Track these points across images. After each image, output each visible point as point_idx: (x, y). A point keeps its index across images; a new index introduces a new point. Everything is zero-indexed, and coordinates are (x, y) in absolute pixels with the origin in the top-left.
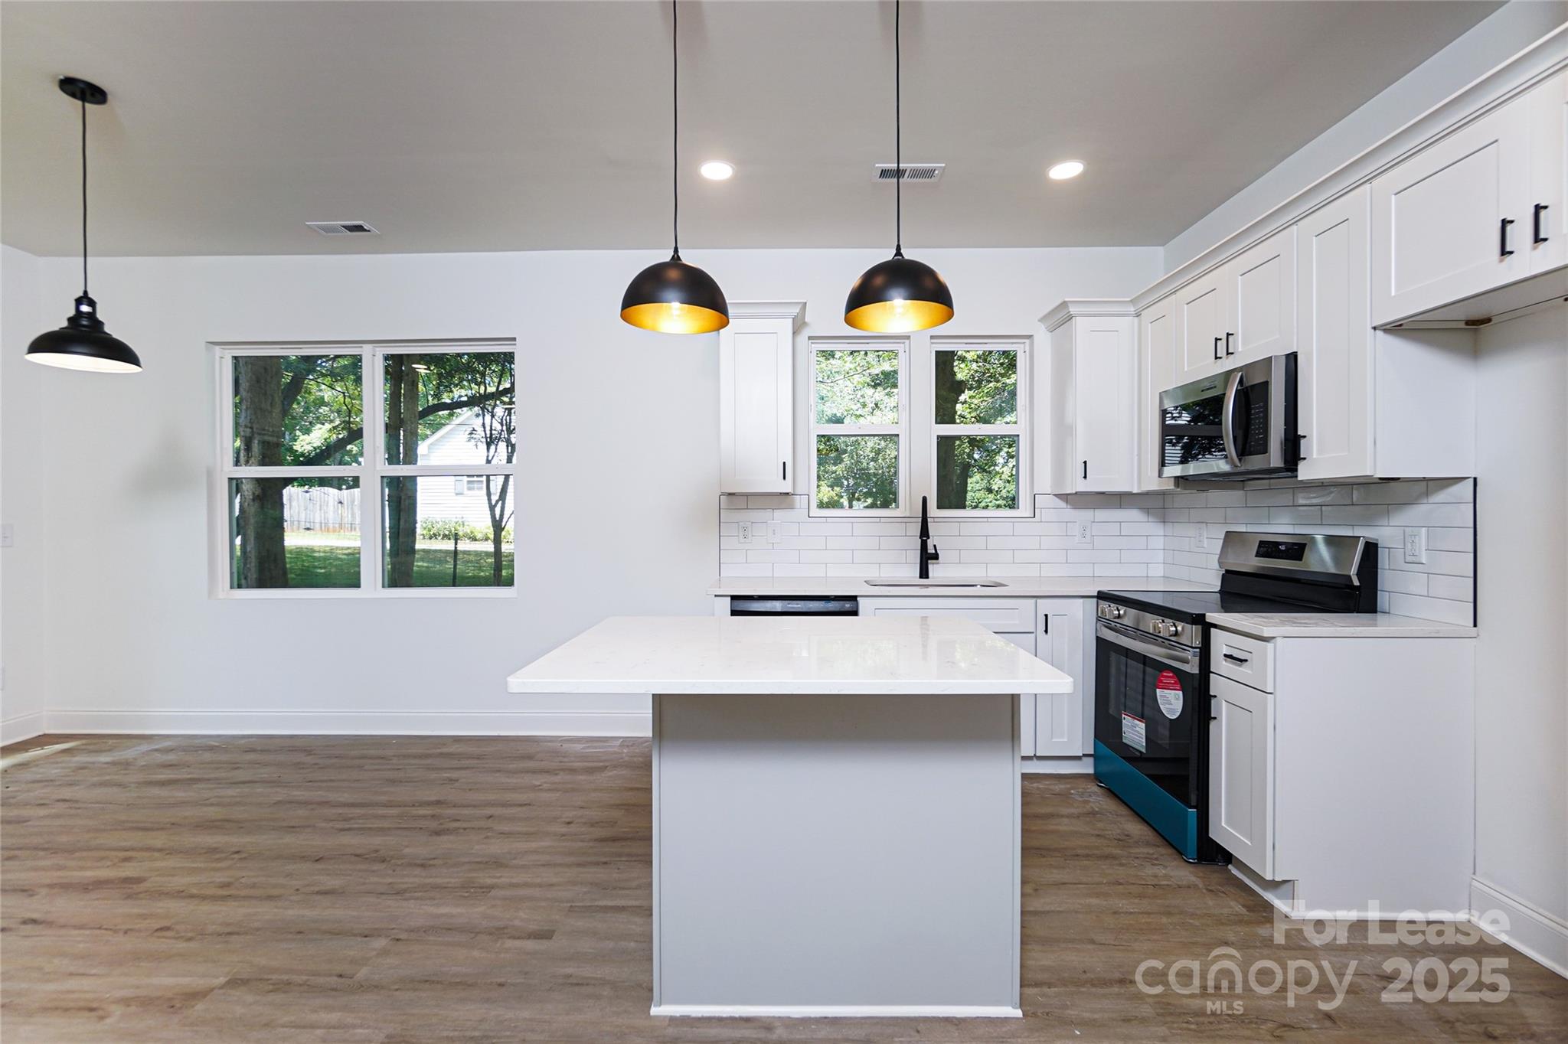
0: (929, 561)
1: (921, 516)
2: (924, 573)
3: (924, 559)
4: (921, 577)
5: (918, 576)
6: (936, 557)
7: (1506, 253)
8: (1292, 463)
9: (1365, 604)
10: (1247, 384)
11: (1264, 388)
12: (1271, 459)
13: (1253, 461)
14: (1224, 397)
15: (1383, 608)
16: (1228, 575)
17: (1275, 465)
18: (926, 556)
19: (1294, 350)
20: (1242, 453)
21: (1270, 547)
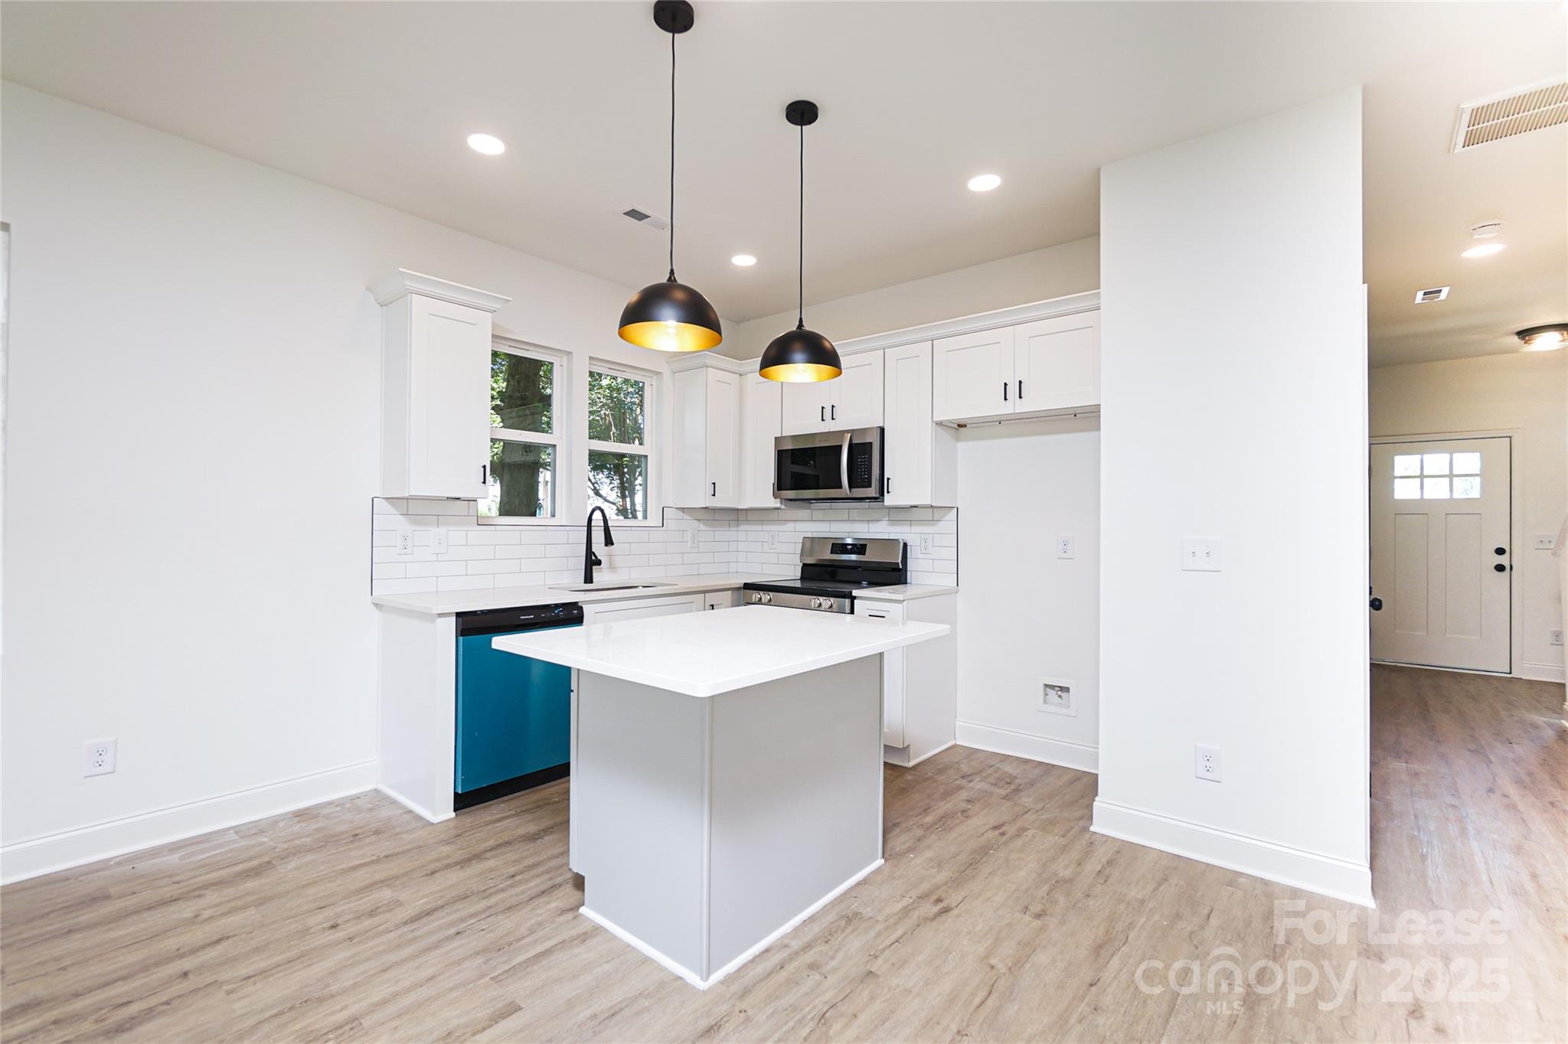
0: (594, 567)
1: (586, 525)
2: (589, 579)
3: (589, 566)
4: (585, 582)
5: (583, 581)
6: (599, 563)
7: (1006, 399)
8: (882, 494)
9: (903, 580)
10: (854, 442)
11: (868, 446)
12: (872, 492)
13: (859, 492)
14: (840, 447)
15: (908, 581)
16: (805, 567)
17: (874, 495)
18: (592, 562)
19: (881, 425)
20: (851, 486)
21: (840, 547)
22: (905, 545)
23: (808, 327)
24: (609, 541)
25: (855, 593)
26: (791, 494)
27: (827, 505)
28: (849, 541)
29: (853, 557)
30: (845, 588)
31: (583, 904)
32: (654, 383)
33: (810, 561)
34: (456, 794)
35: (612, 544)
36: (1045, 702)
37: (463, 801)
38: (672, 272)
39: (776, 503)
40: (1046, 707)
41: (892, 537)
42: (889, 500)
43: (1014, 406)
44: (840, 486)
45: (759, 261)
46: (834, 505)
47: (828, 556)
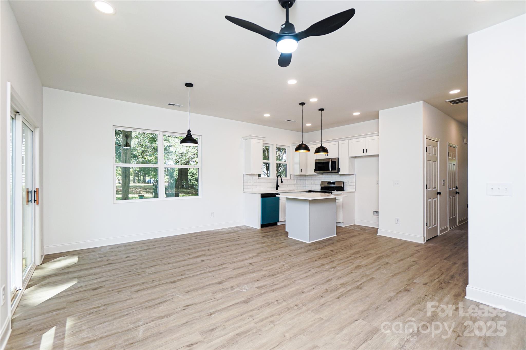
1: (276, 178)
5: (276, 189)
7: (364, 152)
8: (338, 172)
9: (343, 190)
10: (332, 161)
11: (335, 162)
12: (336, 171)
13: (333, 171)
14: (329, 162)
15: (345, 190)
16: (322, 188)
17: (336, 172)
18: (278, 186)
19: (338, 157)
20: (331, 170)
21: (329, 183)
22: (344, 182)
23: (323, 146)
24: (282, 182)
25: (332, 192)
26: (318, 172)
27: (327, 174)
28: (332, 182)
29: (333, 185)
30: (330, 191)
31: (288, 236)
32: (288, 148)
33: (323, 186)
34: (261, 225)
35: (283, 182)
36: (374, 215)
37: (262, 226)
38: (302, 142)
39: (315, 174)
40: (374, 216)
41: (341, 181)
42: (340, 173)
43: (365, 154)
44: (329, 170)
45: (312, 125)
46: (328, 174)
47: (327, 185)
